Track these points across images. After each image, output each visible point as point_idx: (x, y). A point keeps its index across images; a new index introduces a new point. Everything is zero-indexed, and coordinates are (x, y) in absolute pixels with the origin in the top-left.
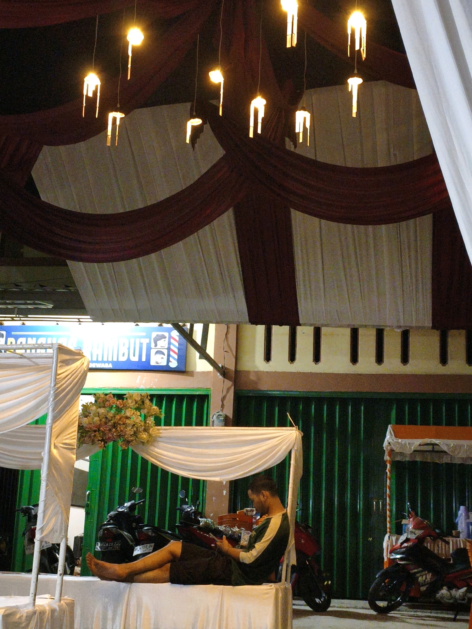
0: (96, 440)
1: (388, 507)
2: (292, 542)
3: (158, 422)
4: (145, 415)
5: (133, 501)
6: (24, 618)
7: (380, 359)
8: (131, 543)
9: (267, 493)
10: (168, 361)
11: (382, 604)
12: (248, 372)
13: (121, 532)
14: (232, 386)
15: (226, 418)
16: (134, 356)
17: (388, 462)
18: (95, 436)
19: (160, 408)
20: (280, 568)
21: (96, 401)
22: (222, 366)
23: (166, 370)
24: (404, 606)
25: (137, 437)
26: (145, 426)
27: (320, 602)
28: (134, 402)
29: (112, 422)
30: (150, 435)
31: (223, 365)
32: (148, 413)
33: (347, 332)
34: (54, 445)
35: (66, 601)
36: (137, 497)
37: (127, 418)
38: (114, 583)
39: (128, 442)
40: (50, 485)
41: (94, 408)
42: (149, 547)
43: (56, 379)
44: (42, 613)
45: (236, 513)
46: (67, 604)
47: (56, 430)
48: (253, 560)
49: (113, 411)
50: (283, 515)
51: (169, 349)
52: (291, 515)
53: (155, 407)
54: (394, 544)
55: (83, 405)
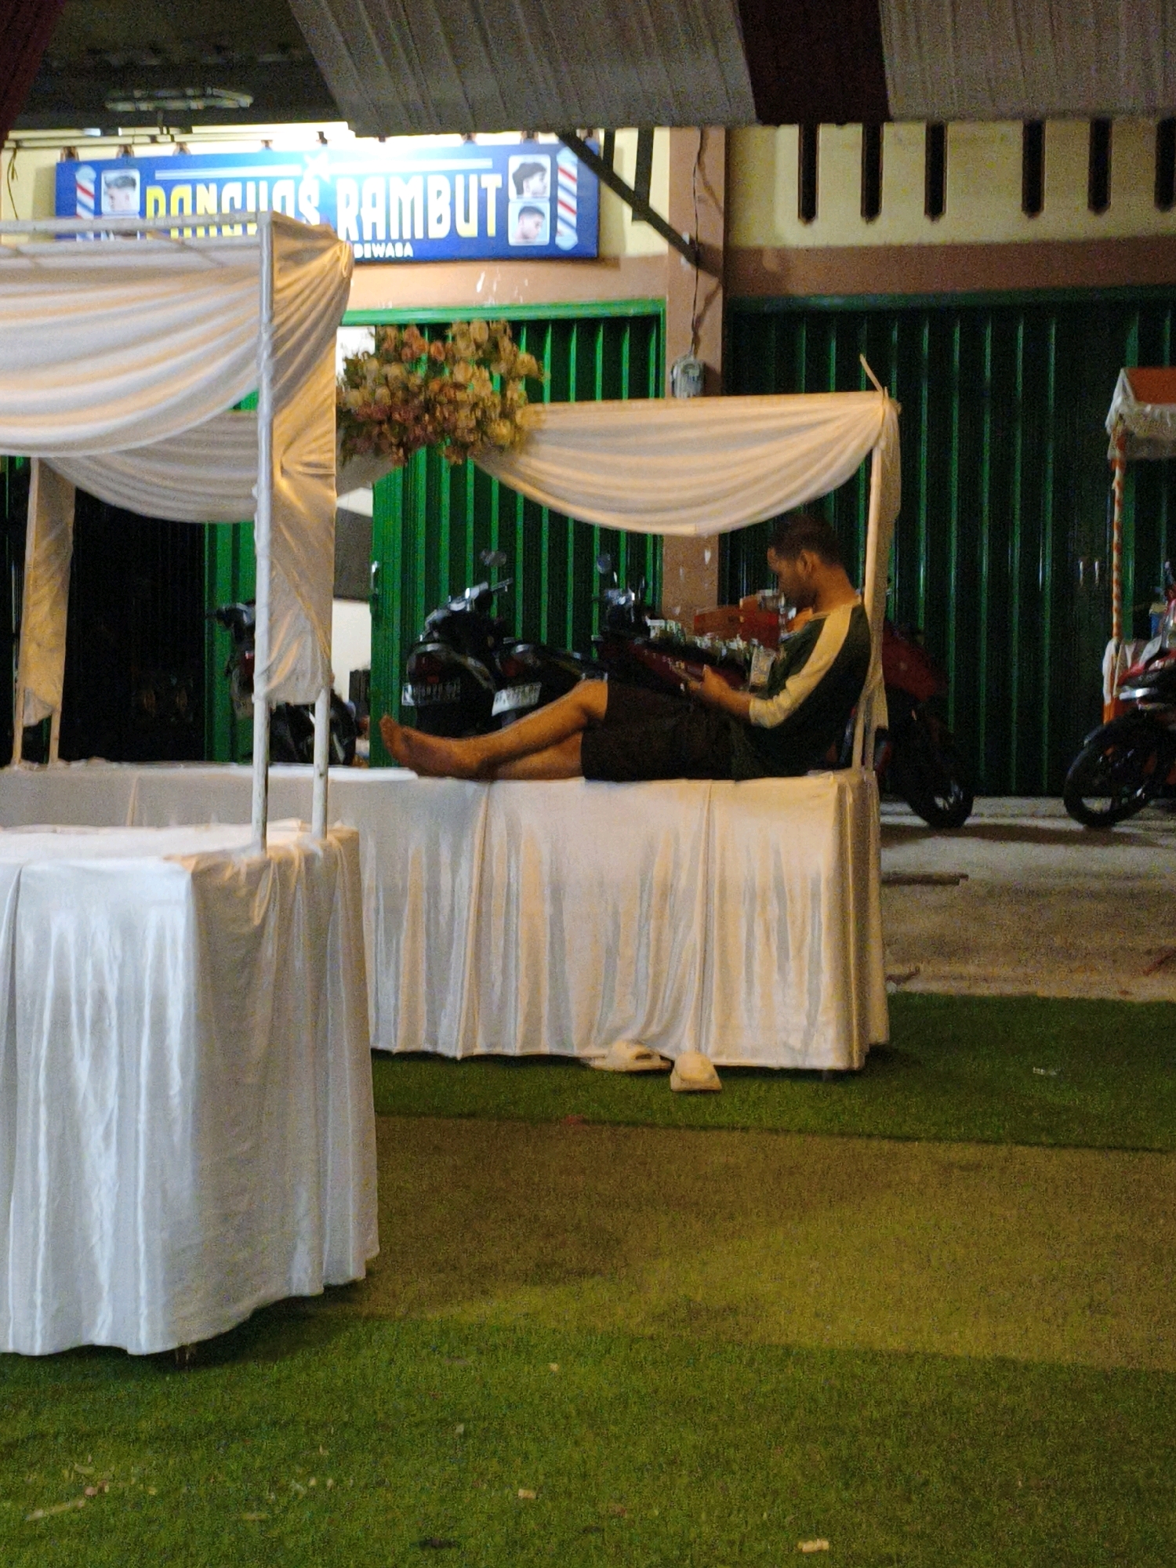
0: (384, 445)
1: (1115, 575)
2: (876, 675)
3: (534, 394)
4: (502, 378)
5: (484, 586)
6: (243, 877)
7: (1099, 200)
8: (485, 684)
9: (812, 558)
10: (554, 231)
11: (1097, 805)
12: (759, 252)
13: (460, 659)
14: (717, 288)
15: (706, 371)
16: (467, 220)
17: (1118, 463)
18: (381, 434)
19: (539, 357)
20: (848, 732)
21: (378, 347)
22: (691, 240)
23: (549, 255)
24: (1153, 808)
25: (484, 433)
26: (503, 404)
27: (947, 806)
28: (473, 347)
29: (422, 398)
30: (517, 428)
31: (694, 236)
32: (509, 372)
33: (1015, 132)
34: (282, 468)
35: (339, 835)
36: (494, 576)
37: (459, 386)
38: (449, 783)
39: (463, 448)
40: (278, 566)
41: (374, 365)
42: (530, 694)
43: (272, 302)
44: (285, 865)
45: (738, 603)
46: (341, 841)
47: (283, 429)
48: (781, 718)
49: (421, 371)
50: (854, 610)
51: (554, 200)
52: (874, 608)
53: (524, 356)
54: (1129, 664)
55: (346, 360)
